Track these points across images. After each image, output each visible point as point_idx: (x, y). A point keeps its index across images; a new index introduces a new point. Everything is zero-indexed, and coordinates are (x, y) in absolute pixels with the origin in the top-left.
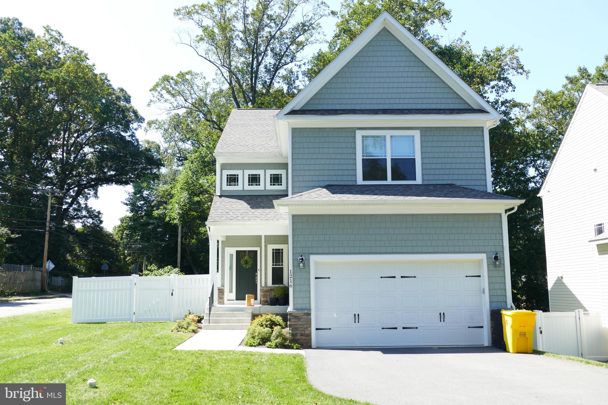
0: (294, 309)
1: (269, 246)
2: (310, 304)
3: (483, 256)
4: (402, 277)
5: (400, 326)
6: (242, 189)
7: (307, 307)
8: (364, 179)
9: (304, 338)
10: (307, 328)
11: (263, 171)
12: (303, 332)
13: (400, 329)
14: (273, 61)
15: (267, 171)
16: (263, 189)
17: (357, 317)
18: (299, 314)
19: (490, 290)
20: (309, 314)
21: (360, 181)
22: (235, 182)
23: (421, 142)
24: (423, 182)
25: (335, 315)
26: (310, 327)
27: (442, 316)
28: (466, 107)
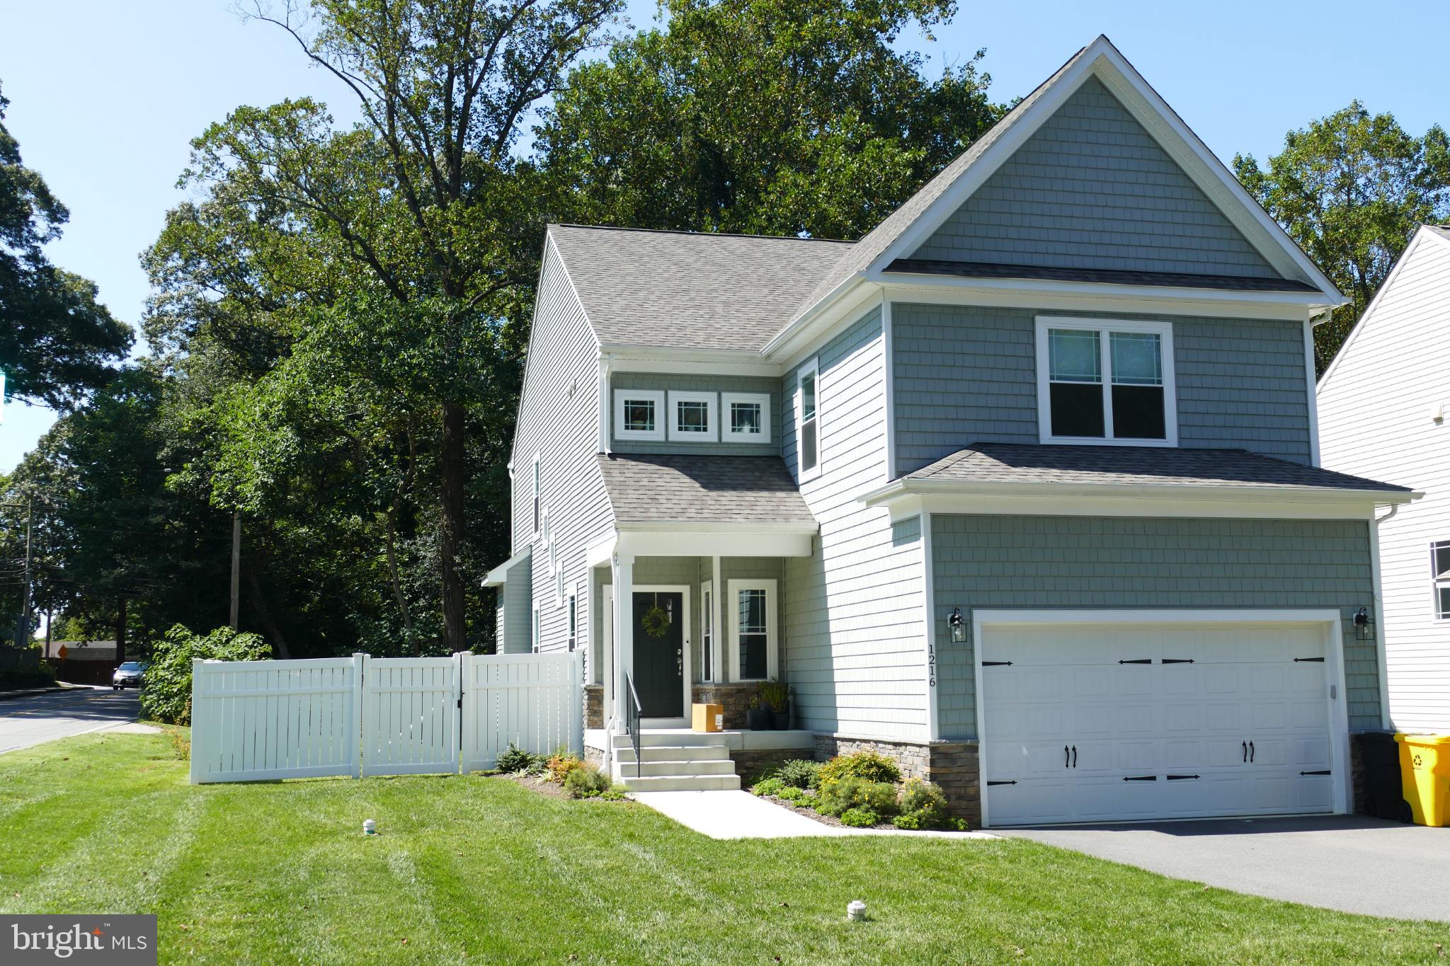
0: (940, 738)
1: (731, 582)
2: (975, 724)
3: (1334, 615)
4: (1165, 661)
5: (1161, 772)
6: (663, 439)
7: (970, 731)
8: (1056, 432)
9: (964, 804)
10: (970, 781)
11: (715, 395)
12: (963, 791)
13: (1162, 779)
14: (507, 88)
15: (724, 395)
16: (715, 440)
17: (1071, 754)
18: (953, 748)
19: (1348, 689)
20: (975, 749)
21: (1046, 436)
22: (644, 420)
23: (1176, 349)
24: (1179, 442)
25: (1025, 751)
26: (978, 778)
27: (1248, 750)
28: (1269, 275)
